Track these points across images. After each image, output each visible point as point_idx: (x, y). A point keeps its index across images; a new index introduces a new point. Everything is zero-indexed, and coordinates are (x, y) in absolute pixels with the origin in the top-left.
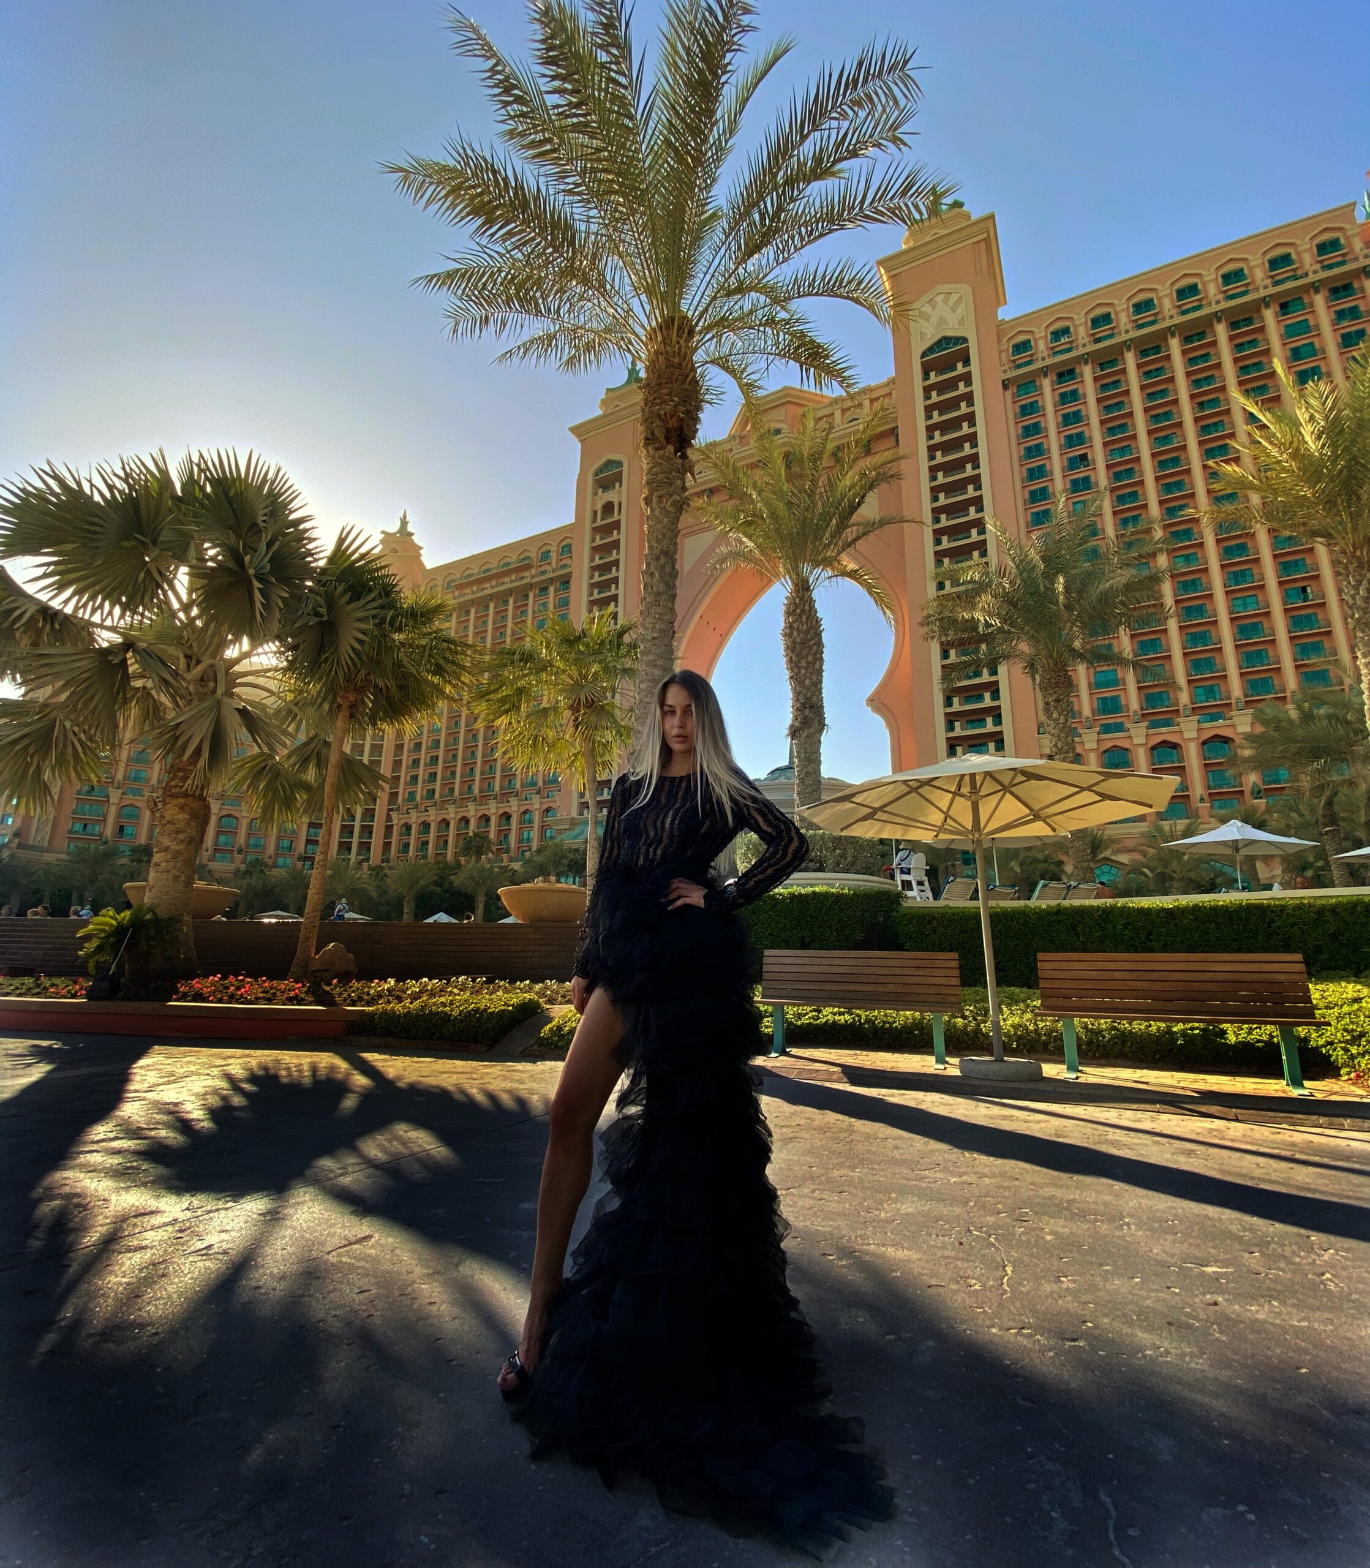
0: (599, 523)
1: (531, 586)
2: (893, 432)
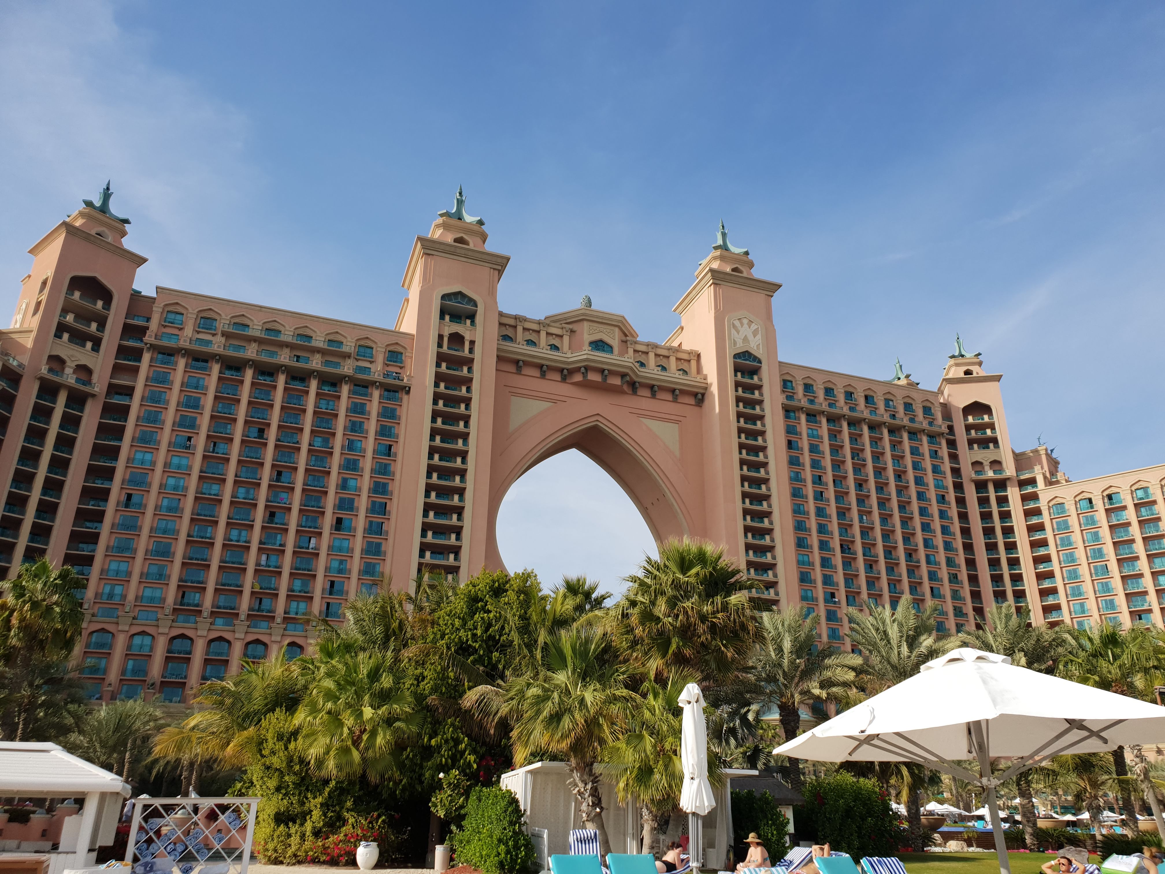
0: (446, 350)
2: (695, 395)
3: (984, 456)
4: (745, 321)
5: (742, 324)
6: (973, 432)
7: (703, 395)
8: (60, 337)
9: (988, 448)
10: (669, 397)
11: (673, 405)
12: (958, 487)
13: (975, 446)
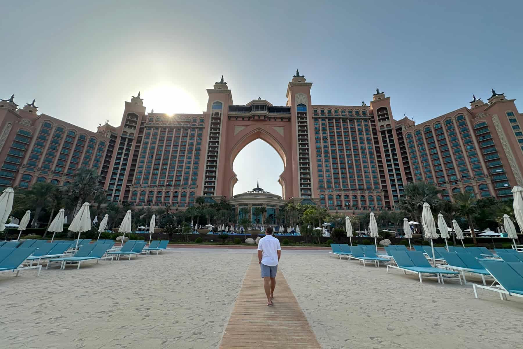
0: (214, 116)
1: (190, 127)
2: (288, 118)
3: (384, 123)
4: (301, 95)
5: (300, 96)
6: (380, 117)
7: (290, 118)
8: (126, 127)
9: (386, 121)
10: (280, 120)
11: (282, 122)
12: (375, 134)
13: (381, 121)
